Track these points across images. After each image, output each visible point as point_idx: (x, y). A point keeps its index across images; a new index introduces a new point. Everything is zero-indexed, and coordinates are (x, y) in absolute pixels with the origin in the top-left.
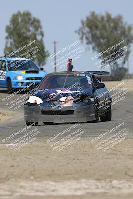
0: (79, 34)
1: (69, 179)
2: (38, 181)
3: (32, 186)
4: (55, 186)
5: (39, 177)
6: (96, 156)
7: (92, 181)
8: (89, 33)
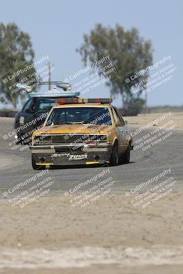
0: (81, 54)
1: (68, 246)
2: (27, 249)
3: (20, 256)
4: (50, 256)
5: (28, 244)
6: (105, 216)
7: (99, 249)
8: (94, 52)
